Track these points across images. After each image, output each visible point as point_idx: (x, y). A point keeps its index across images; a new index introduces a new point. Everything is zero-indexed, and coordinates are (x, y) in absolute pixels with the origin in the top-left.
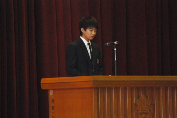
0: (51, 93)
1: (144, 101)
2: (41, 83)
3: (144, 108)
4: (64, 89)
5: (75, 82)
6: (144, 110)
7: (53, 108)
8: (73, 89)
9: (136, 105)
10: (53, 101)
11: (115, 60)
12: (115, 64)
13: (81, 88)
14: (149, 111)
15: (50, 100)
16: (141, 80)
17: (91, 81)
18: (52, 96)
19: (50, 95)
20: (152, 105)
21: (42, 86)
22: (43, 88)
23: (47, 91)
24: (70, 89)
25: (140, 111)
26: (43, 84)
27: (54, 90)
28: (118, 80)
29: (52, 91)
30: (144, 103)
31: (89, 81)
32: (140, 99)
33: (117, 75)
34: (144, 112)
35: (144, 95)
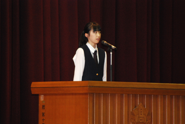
0: (42, 98)
1: (141, 109)
2: (31, 87)
3: (141, 117)
4: (56, 95)
5: (69, 87)
6: (141, 120)
7: (43, 114)
8: (66, 94)
9: (133, 114)
10: (43, 106)
11: (111, 64)
12: (111, 69)
13: (76, 94)
14: (147, 121)
15: (40, 106)
16: (139, 87)
17: (87, 86)
18: (43, 101)
19: (41, 100)
20: (150, 114)
21: (32, 90)
22: (33, 93)
23: (37, 96)
24: (63, 94)
25: (136, 121)
26: (34, 88)
27: (45, 95)
28: (115, 86)
29: (43, 96)
30: (141, 112)
31: (85, 87)
32: (137, 107)
33: (113, 81)
34: (141, 121)
35: (141, 104)
